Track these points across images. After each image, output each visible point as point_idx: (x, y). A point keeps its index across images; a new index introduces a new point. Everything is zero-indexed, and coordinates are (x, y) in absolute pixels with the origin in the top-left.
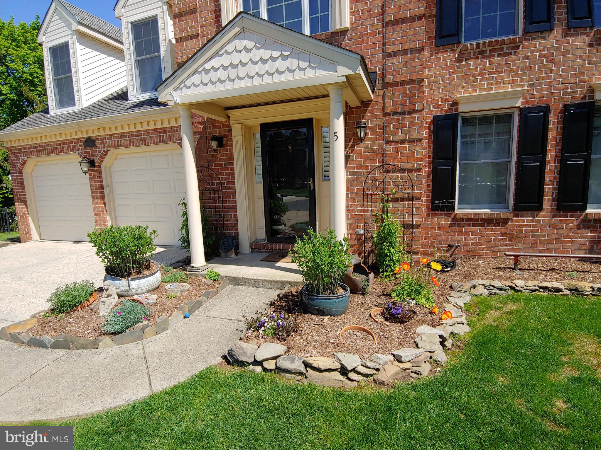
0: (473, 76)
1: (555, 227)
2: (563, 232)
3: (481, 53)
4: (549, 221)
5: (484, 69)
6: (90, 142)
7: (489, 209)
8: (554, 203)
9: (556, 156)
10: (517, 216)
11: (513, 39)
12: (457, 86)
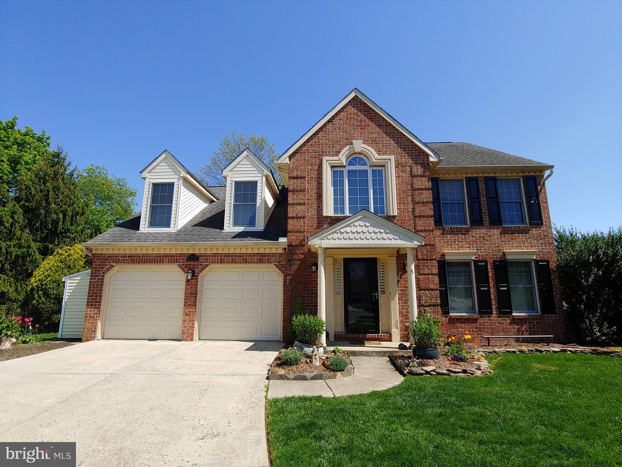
0: (450, 242)
1: (500, 323)
2: (504, 326)
3: (452, 232)
4: (497, 319)
5: (455, 240)
6: (193, 257)
7: (466, 313)
8: (497, 310)
9: (494, 285)
10: (481, 317)
11: (467, 228)
12: (443, 246)
